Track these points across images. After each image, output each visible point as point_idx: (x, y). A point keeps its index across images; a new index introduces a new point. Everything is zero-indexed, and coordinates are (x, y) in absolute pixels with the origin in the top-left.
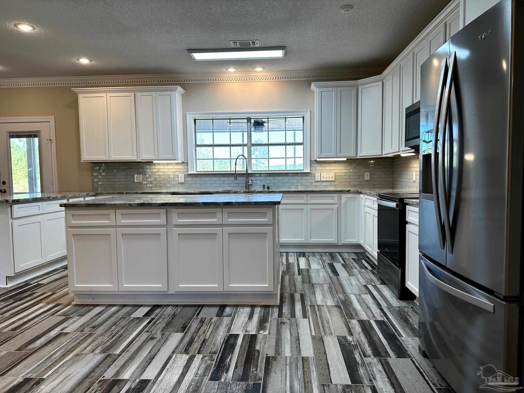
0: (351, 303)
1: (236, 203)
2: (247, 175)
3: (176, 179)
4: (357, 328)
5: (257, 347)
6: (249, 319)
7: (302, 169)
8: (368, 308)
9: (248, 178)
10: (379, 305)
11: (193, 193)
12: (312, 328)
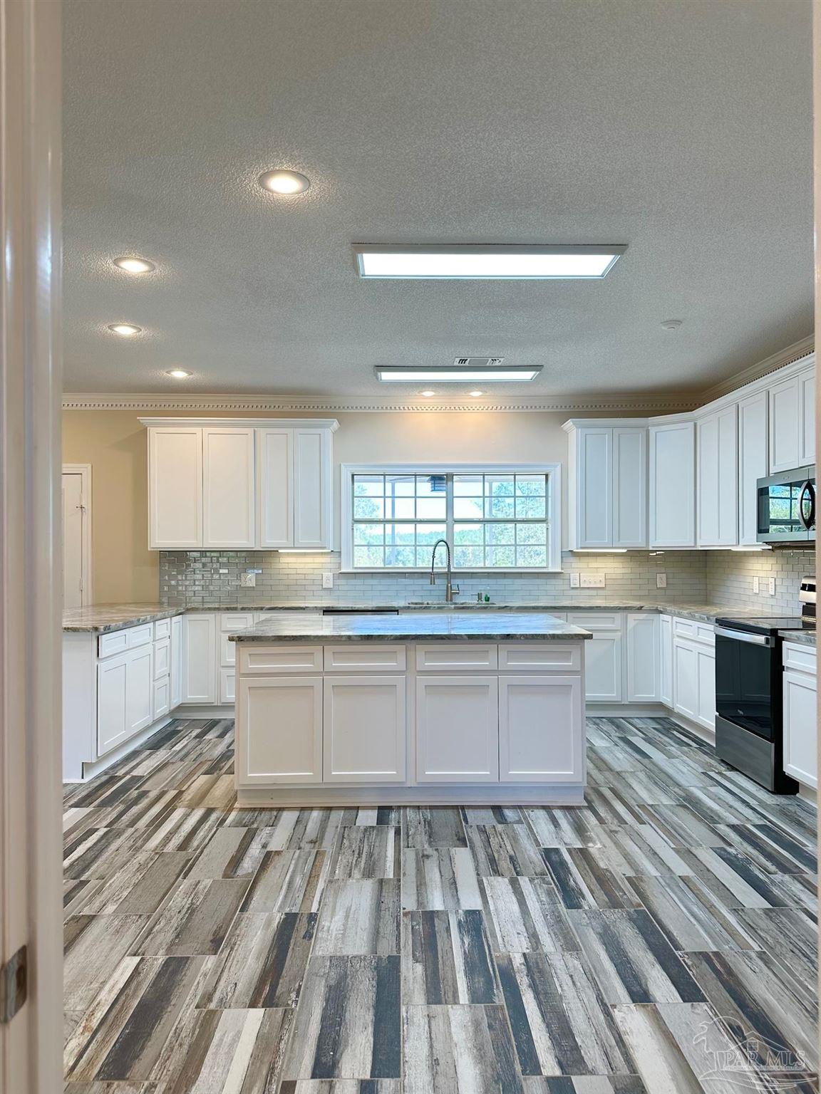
0: (700, 800)
1: (521, 635)
2: (449, 575)
3: (319, 582)
4: (733, 837)
5: (602, 865)
6: (556, 827)
7: (544, 564)
8: (731, 807)
9: (452, 580)
10: (744, 802)
11: (363, 609)
12: (666, 839)
